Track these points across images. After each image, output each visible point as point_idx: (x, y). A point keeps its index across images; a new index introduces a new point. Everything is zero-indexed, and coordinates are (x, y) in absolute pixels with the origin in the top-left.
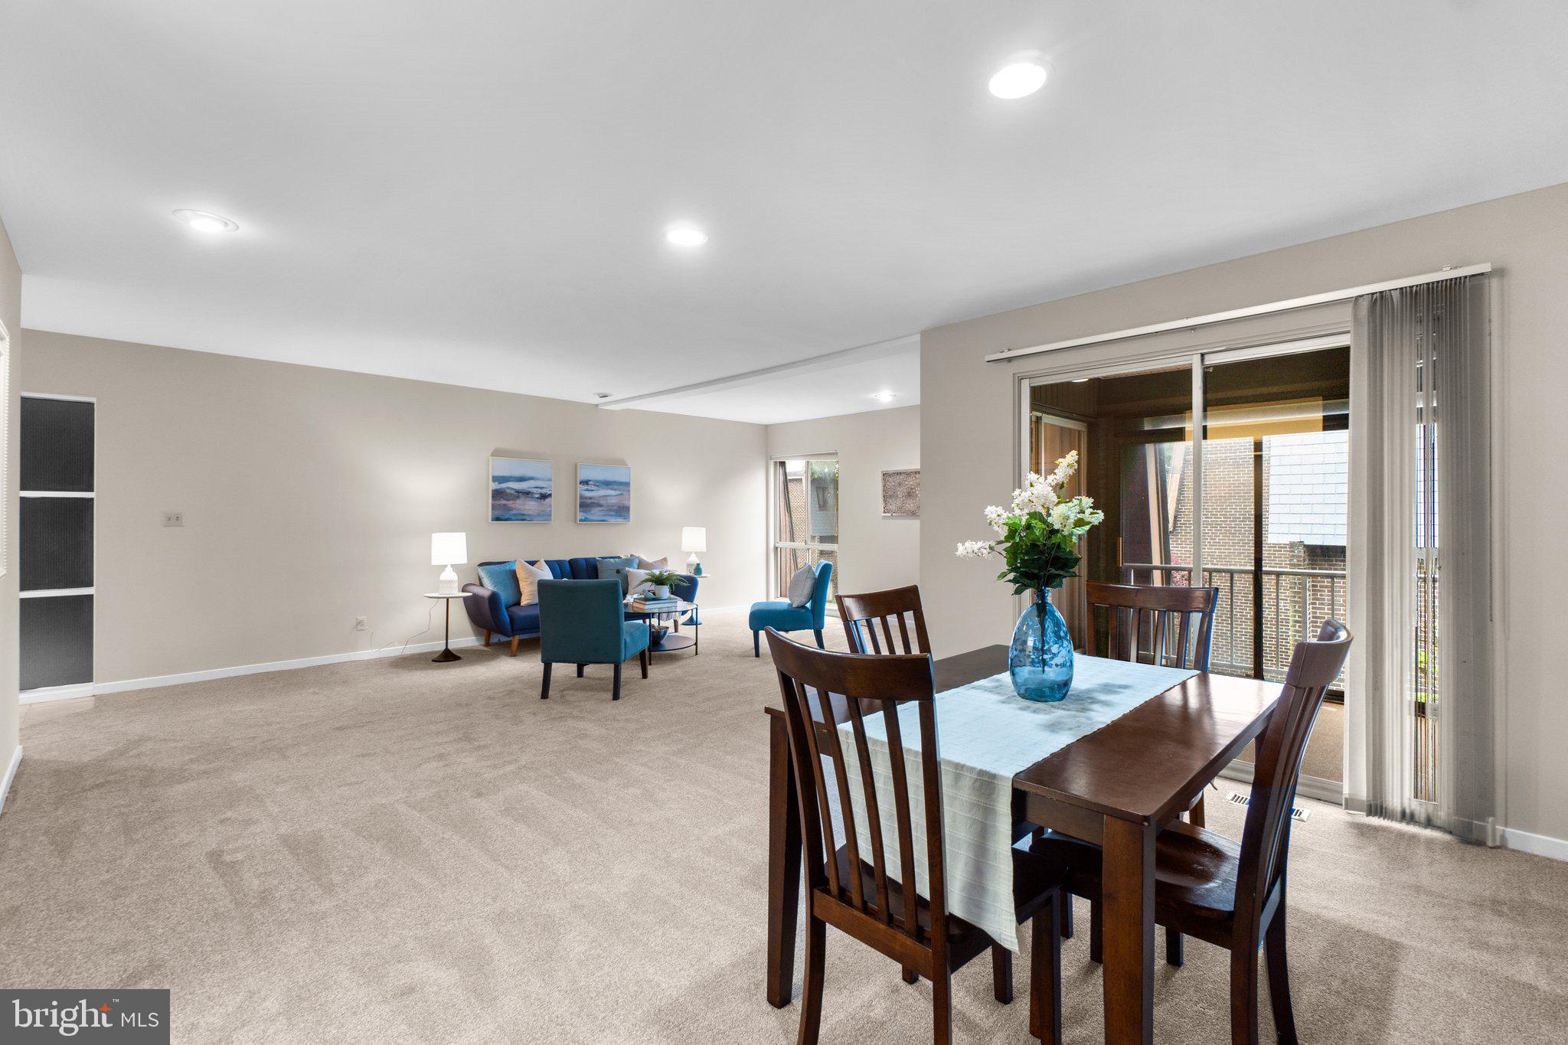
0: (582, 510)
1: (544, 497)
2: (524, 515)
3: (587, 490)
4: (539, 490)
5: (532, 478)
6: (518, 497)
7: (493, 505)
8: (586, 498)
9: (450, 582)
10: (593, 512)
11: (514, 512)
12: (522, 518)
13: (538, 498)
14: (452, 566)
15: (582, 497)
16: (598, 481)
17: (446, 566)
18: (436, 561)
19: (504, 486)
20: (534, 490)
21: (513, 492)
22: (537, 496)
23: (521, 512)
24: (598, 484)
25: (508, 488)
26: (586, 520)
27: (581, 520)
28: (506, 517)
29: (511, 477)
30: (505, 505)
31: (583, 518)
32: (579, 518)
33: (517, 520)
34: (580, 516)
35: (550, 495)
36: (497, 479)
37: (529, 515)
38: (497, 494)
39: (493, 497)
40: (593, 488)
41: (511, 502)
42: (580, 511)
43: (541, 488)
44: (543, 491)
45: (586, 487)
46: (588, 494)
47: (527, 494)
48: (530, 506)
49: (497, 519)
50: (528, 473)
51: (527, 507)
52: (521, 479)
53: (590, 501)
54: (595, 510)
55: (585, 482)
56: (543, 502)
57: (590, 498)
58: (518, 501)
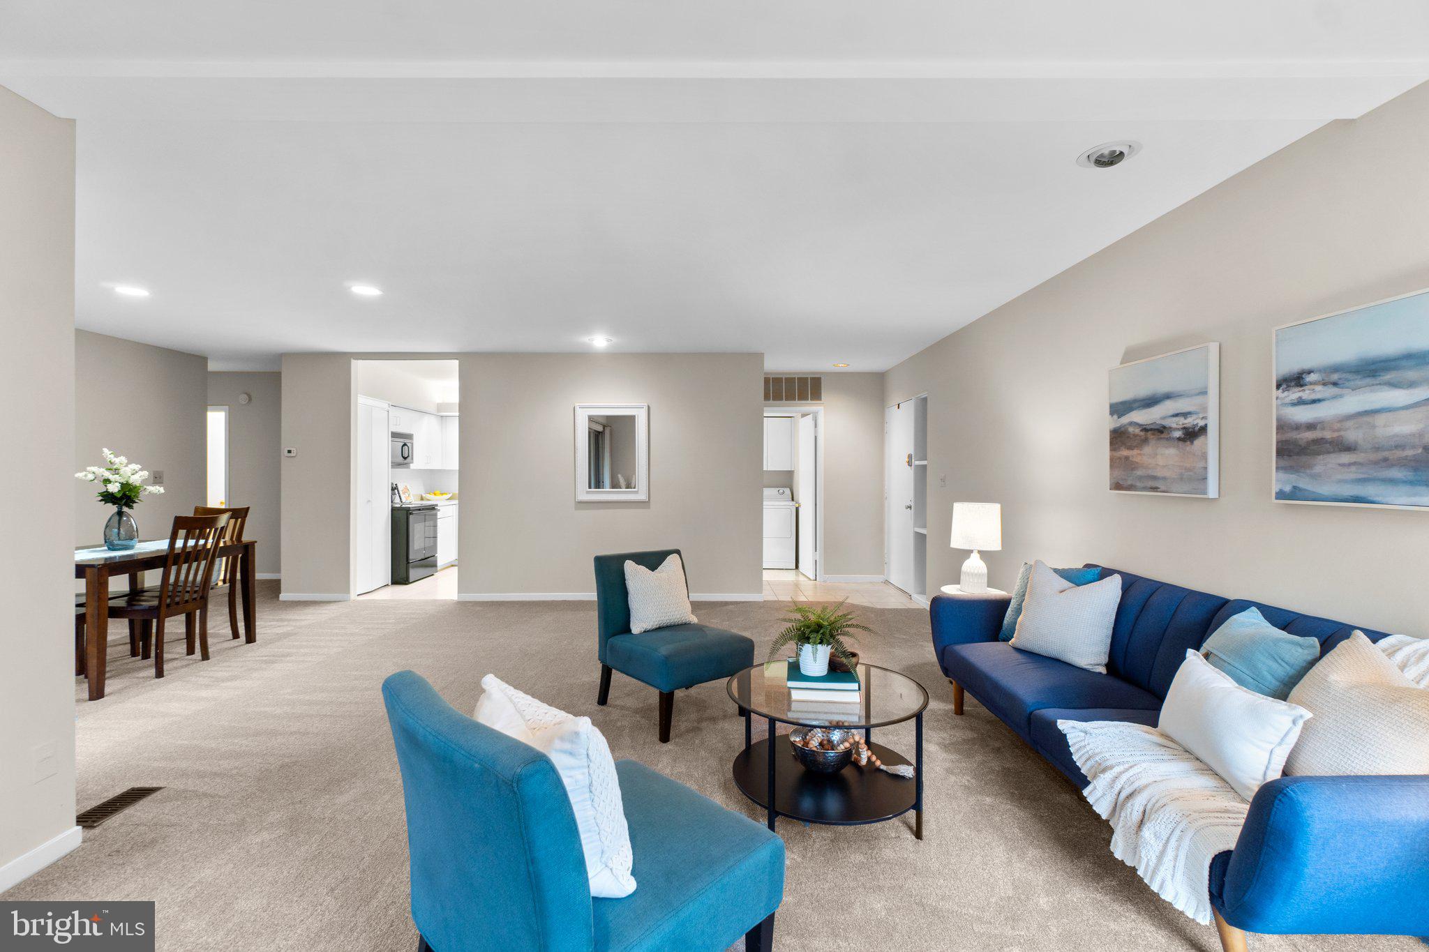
0: (1282, 463)
1: (1193, 434)
2: (1155, 478)
3: (1301, 402)
4: (1181, 421)
5: (1168, 396)
6: (1145, 441)
7: (1112, 460)
8: (1297, 427)
9: (979, 575)
10: (1318, 469)
11: (1139, 473)
12: (1153, 484)
13: (1179, 439)
14: (979, 552)
15: (1282, 426)
16: (1336, 369)
17: (972, 551)
18: (957, 542)
19: (1125, 420)
20: (1172, 423)
21: (1137, 431)
22: (1178, 434)
23: (1150, 472)
24: (1335, 377)
25: (1131, 424)
26: (1294, 494)
27: (1281, 495)
28: (1129, 482)
29: (1135, 401)
30: (1127, 458)
31: (1288, 489)
32: (1275, 489)
33: (1144, 489)
34: (1277, 481)
35: (1203, 430)
36: (1118, 409)
37: (1164, 478)
38: (1118, 437)
39: (1111, 443)
40: (1320, 392)
41: (1135, 452)
42: (1277, 468)
43: (1185, 415)
44: (1189, 421)
45: (1295, 394)
46: (1303, 415)
47: (1160, 431)
48: (1163, 458)
49: (1117, 486)
50: (1163, 388)
51: (1161, 461)
52: (1150, 402)
53: (1309, 435)
54: (1328, 463)
55: (1295, 380)
56: (1188, 447)
57: (1311, 426)
58: (1147, 450)
